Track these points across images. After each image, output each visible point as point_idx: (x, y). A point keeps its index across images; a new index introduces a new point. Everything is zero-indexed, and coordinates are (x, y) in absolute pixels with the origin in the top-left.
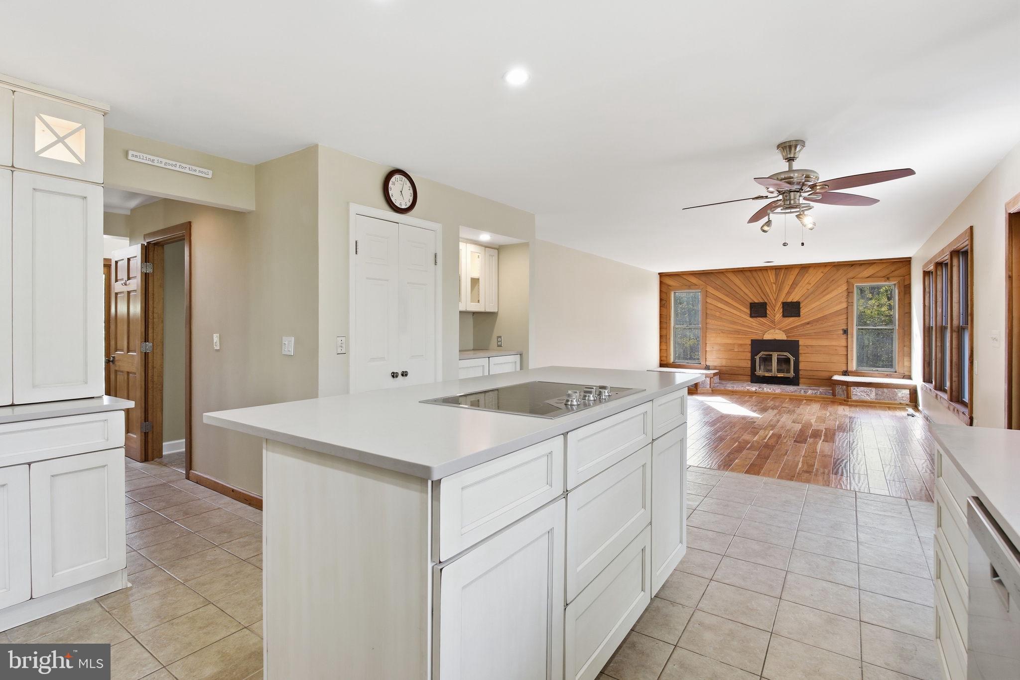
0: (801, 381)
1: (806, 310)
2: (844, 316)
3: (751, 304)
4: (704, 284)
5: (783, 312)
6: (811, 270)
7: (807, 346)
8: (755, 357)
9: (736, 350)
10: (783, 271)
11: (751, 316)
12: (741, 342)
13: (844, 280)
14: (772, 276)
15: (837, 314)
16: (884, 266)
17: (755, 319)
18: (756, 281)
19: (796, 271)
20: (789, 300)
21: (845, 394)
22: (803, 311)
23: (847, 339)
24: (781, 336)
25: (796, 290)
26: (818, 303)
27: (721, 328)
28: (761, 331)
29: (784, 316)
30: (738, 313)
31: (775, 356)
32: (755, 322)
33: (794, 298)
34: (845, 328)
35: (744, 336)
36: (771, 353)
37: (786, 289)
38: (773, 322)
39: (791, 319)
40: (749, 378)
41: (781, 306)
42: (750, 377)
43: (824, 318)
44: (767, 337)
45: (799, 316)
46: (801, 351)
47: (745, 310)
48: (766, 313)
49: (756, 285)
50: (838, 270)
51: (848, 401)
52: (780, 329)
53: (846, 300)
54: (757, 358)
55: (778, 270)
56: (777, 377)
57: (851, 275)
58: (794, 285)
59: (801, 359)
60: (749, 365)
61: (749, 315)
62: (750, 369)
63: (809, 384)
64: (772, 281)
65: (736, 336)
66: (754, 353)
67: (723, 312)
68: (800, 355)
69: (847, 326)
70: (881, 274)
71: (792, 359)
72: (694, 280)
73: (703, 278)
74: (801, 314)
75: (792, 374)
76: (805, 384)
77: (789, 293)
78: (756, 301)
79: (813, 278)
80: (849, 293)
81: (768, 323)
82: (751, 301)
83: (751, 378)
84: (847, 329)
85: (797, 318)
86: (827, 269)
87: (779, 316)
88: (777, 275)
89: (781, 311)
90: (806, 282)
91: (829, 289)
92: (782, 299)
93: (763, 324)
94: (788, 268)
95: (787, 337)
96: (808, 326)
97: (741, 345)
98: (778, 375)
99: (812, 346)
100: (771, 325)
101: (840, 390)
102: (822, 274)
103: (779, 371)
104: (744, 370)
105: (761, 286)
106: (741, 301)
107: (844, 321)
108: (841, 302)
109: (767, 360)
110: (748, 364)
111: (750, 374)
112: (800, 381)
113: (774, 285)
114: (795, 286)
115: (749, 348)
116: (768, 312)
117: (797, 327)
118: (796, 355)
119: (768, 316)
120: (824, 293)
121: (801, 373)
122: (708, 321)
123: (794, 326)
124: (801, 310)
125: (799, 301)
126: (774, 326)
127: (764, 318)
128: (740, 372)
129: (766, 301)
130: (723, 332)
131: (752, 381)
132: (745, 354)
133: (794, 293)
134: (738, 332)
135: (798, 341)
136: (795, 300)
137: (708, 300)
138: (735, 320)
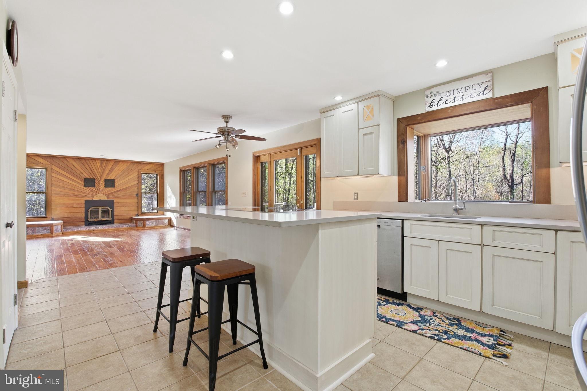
0: (115, 221)
1: (118, 184)
2: (137, 188)
3: (85, 179)
4: (50, 163)
6: (120, 163)
7: (118, 203)
8: (88, 210)
9: (74, 207)
10: (105, 162)
11: (85, 186)
12: (78, 202)
13: (137, 170)
14: (98, 164)
15: (133, 186)
16: (155, 165)
17: (88, 188)
18: (88, 165)
19: (112, 163)
20: (109, 178)
21: (143, 225)
22: (116, 184)
23: (138, 199)
24: (104, 198)
25: (113, 173)
26: (124, 181)
27: (63, 193)
28: (92, 195)
29: (105, 187)
30: (76, 184)
31: (100, 209)
32: (87, 190)
33: (111, 177)
34: (137, 193)
35: (80, 198)
36: (98, 207)
37: (107, 172)
38: (99, 190)
39: (110, 188)
40: (84, 223)
41: (104, 181)
43: (127, 188)
44: (95, 198)
45: (114, 187)
46: (115, 206)
47: (81, 182)
49: (88, 168)
50: (134, 165)
51: (144, 228)
52: (103, 194)
53: (137, 180)
54: (89, 211)
55: (103, 161)
56: (102, 221)
57: (139, 168)
58: (111, 170)
59: (115, 210)
61: (83, 186)
62: (84, 218)
63: (120, 222)
64: (99, 167)
65: (74, 198)
66: (87, 208)
67: (65, 183)
68: (114, 208)
69: (138, 192)
70: (152, 169)
71: (110, 210)
72: (41, 160)
73: (49, 160)
74: (115, 186)
75: (110, 218)
76: (117, 223)
77: (108, 174)
78: (88, 177)
79: (122, 167)
80: (139, 176)
81: (96, 191)
82: (85, 177)
83: (85, 223)
84: (138, 194)
85: (113, 188)
86: (129, 164)
87: (102, 186)
88: (101, 164)
89: (104, 184)
90: (118, 169)
91: (130, 174)
92: (104, 177)
93: (93, 191)
94: (108, 161)
95: (108, 198)
96: (119, 192)
97: (78, 204)
98: (103, 220)
99: (121, 203)
100: (97, 191)
101: (140, 223)
102: (126, 166)
103: (103, 217)
104: (80, 218)
105: (92, 169)
106: (77, 177)
107: (137, 190)
108: (135, 181)
109: (96, 212)
110: (83, 215)
111: (84, 220)
112: (115, 222)
113: (100, 169)
114: (112, 171)
115: (84, 206)
116: (96, 184)
117: (113, 193)
118: (112, 207)
119: (96, 186)
120: (127, 176)
121: (115, 217)
122: (53, 188)
123: (111, 192)
124: (115, 184)
125: (114, 179)
126: (99, 192)
127: (93, 188)
128: (78, 220)
129: (95, 178)
130: (65, 195)
131: (86, 225)
132: (81, 209)
133: (111, 175)
134: (76, 196)
135: (114, 200)
136: (112, 178)
137: (53, 175)
138: (74, 188)
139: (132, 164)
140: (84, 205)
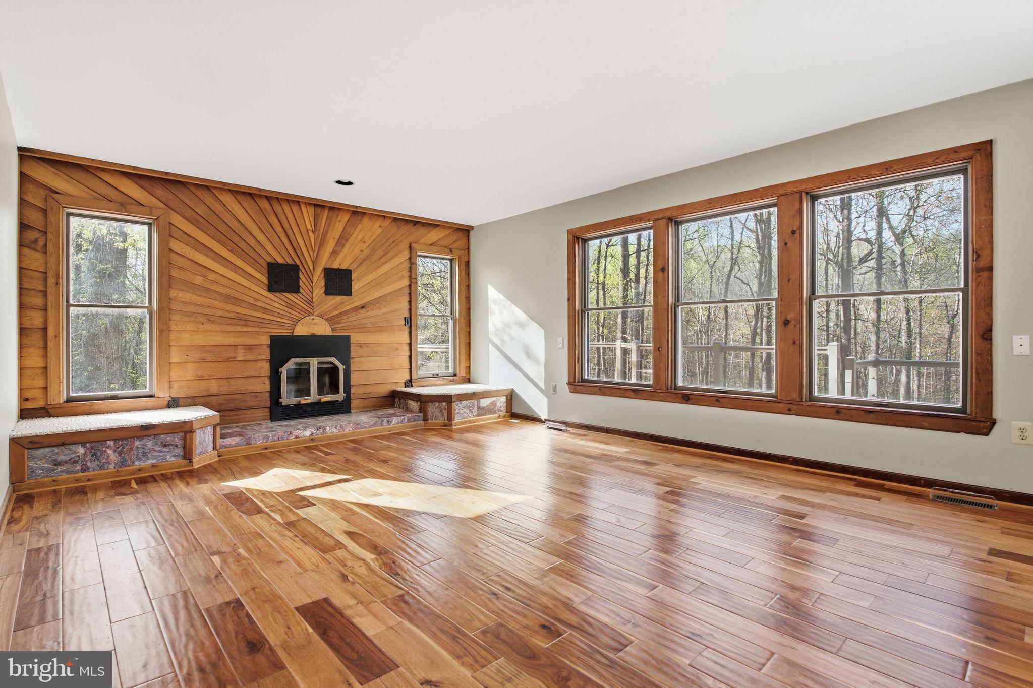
0: (354, 403)
1: (360, 284)
2: (408, 298)
3: (269, 265)
4: (162, 205)
5: (326, 286)
6: (366, 220)
7: (361, 346)
8: (280, 370)
9: (239, 359)
10: (326, 212)
11: (271, 289)
12: (251, 341)
13: (405, 243)
14: (307, 215)
15: (397, 294)
16: (451, 230)
17: (278, 294)
18: (279, 221)
19: (345, 217)
20: (335, 265)
22: (355, 286)
23: (411, 332)
24: (322, 328)
25: (346, 249)
26: (374, 275)
27: (206, 311)
28: (290, 319)
29: (328, 292)
30: (245, 282)
31: (314, 364)
32: (276, 301)
33: (341, 262)
34: (408, 316)
35: (257, 329)
36: (307, 360)
37: (330, 246)
38: (310, 302)
39: (339, 299)
40: (266, 412)
41: (323, 274)
42: (268, 410)
43: (382, 300)
44: (301, 330)
45: (350, 294)
46: (352, 354)
47: (258, 275)
48: (298, 286)
49: (279, 228)
50: (400, 227)
51: (427, 429)
52: (321, 316)
53: (408, 274)
54: (283, 371)
56: (319, 403)
57: (412, 238)
58: (342, 240)
59: (353, 368)
60: (268, 388)
61: (266, 288)
62: (268, 394)
63: (365, 408)
64: (309, 227)
65: (239, 329)
66: (276, 364)
67: (212, 276)
68: (351, 361)
69: (411, 313)
70: (443, 243)
71: (341, 367)
72: (134, 191)
73: (160, 191)
74: (353, 291)
75: (340, 396)
76: (359, 409)
77: (334, 253)
78: (281, 261)
79: (369, 231)
80: (411, 264)
81: (302, 305)
82: (269, 260)
83: (271, 412)
84: (410, 317)
85: (347, 298)
86: (387, 222)
87: (319, 292)
88: (316, 217)
89: (323, 283)
90: (360, 237)
91: (390, 255)
92: (323, 264)
93: (292, 306)
94: (334, 208)
95: (333, 329)
96: (363, 311)
97: (249, 348)
98: (323, 400)
99: (368, 345)
100: (304, 306)
101: (436, 412)
102: (380, 230)
103: (320, 392)
104: (256, 397)
105: (290, 233)
106: (250, 257)
107: (405, 306)
108: (402, 277)
109: (300, 375)
110: (266, 385)
111: (269, 404)
112: (352, 406)
113: (311, 235)
114: (343, 242)
115: (266, 355)
116: (301, 284)
117: (347, 312)
118: (346, 362)
119: (301, 290)
120: (382, 260)
121: (353, 390)
122: (173, 293)
123: (342, 310)
124: (353, 283)
125: (350, 268)
126: (311, 311)
127: (294, 295)
128: (251, 404)
129: (298, 263)
130: (210, 319)
131: (273, 418)
132: (260, 364)
133: (342, 254)
134: (243, 321)
135: (349, 337)
136: (344, 267)
137: (175, 245)
138: (237, 295)
139: (394, 223)
140: (268, 350)
